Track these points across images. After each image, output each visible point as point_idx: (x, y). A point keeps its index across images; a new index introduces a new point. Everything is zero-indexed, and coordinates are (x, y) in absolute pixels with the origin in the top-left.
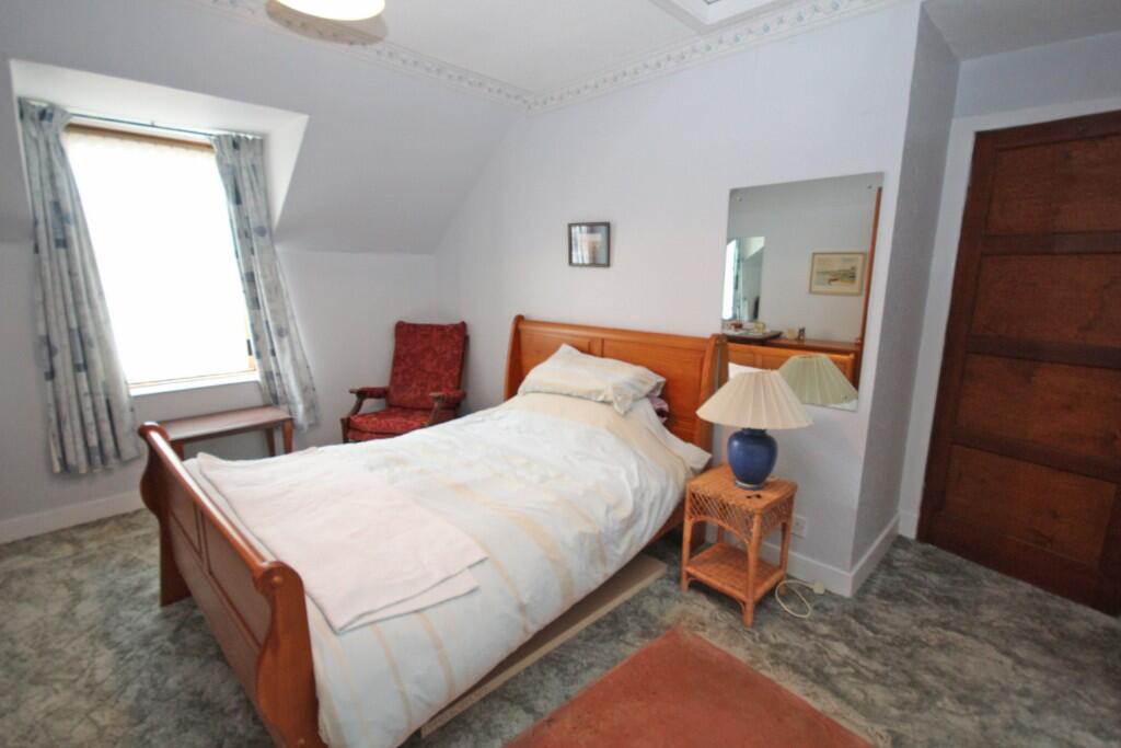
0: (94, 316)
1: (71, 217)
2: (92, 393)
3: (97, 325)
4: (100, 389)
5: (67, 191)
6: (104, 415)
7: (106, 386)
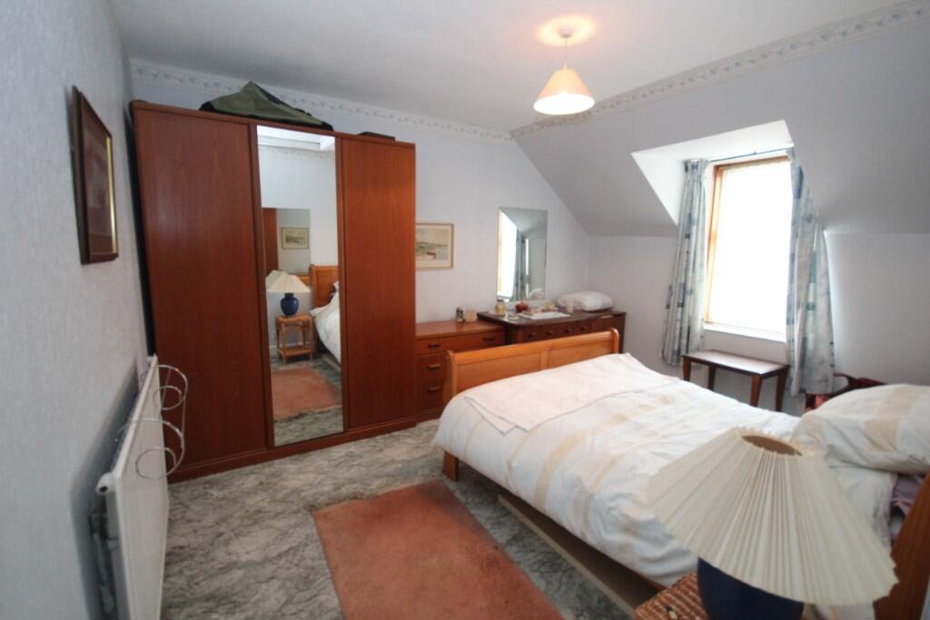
0: (694, 277)
1: (695, 222)
2: (682, 320)
3: (693, 282)
4: (686, 319)
5: (697, 207)
6: (685, 335)
7: (689, 318)
